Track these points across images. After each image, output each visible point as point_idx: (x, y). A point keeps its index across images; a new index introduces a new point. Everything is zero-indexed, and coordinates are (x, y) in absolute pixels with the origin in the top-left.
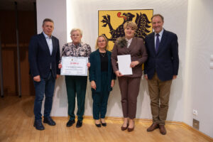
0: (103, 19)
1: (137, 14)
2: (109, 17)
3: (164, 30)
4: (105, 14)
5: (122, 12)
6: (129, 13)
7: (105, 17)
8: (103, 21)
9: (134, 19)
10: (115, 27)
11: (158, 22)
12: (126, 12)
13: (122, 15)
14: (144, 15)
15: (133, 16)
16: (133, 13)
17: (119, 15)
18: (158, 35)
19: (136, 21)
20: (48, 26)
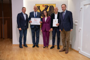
2: (39, 6)
3: (67, 10)
4: (38, 6)
5: (44, 5)
10: (42, 10)
12: (46, 5)
13: (44, 6)
16: (48, 5)
17: (43, 6)
19: (49, 8)
20: (24, 10)
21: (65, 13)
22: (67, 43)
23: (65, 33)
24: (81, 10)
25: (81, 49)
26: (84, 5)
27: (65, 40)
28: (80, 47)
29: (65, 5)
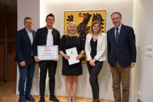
0: (68, 18)
2: (72, 16)
3: (123, 25)
5: (82, 13)
6: (87, 14)
7: (69, 17)
8: (68, 20)
9: (91, 18)
11: (117, 19)
12: (86, 13)
13: (82, 15)
14: (99, 15)
15: (91, 16)
17: (80, 15)
18: (117, 29)
19: (93, 19)
20: (28, 23)
21: (119, 31)
22: (123, 92)
27: (119, 87)
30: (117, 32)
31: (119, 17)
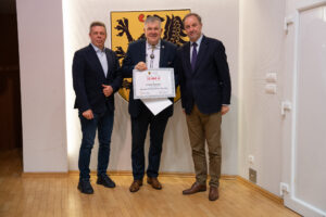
0: (117, 24)
1: (168, 17)
2: (126, 21)
3: (204, 37)
4: (121, 17)
5: (146, 14)
6: (155, 16)
7: (120, 22)
8: (118, 28)
9: (164, 23)
11: (194, 25)
12: (152, 14)
13: (145, 19)
14: (178, 18)
16: (161, 15)
17: (141, 18)
18: (195, 45)
19: (166, 27)
20: (96, 33)
21: (198, 48)
23: (203, 120)
24: (287, 32)
25: (291, 188)
26: (301, 11)
28: (289, 183)
29: (196, 15)
30: (195, 50)
31: (197, 22)
